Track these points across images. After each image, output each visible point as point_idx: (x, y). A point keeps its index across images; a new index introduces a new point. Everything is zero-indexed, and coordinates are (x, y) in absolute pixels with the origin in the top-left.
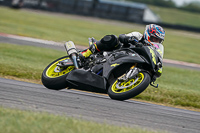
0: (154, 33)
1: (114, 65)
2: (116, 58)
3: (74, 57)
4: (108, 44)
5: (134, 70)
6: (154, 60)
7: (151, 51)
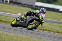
0: (43, 10)
1: (30, 20)
2: (30, 18)
3: (20, 18)
4: (29, 14)
5: (35, 21)
6: (41, 18)
7: (40, 16)
